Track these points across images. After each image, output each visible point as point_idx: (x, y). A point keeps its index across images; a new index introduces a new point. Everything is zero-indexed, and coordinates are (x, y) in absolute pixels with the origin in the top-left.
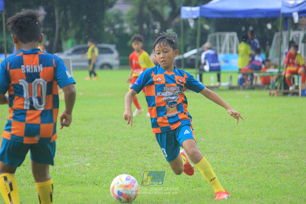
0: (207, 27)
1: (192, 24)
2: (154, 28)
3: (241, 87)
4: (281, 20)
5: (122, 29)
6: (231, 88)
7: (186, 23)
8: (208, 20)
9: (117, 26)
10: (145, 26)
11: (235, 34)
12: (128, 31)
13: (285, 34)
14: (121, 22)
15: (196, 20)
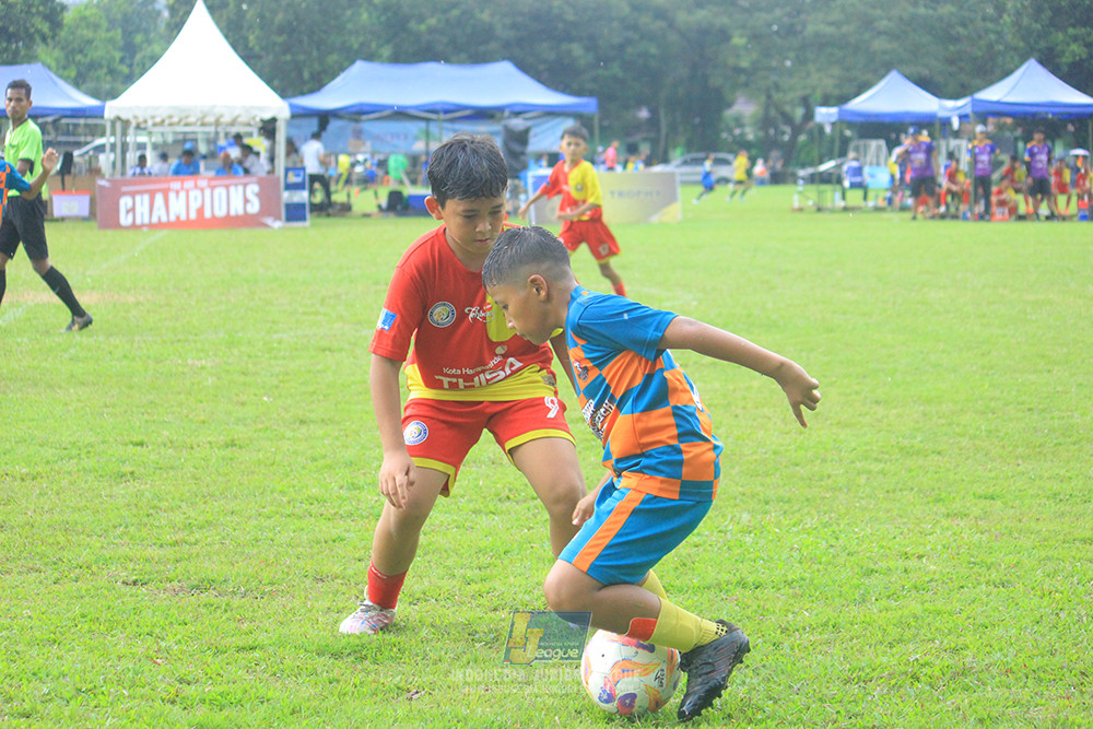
0: (848, 133)
1: (828, 129)
2: (783, 133)
3: (889, 209)
4: (937, 126)
5: (742, 135)
6: (877, 209)
7: (821, 128)
8: (850, 125)
9: (737, 132)
10: (772, 131)
11: (882, 143)
12: (751, 137)
13: (943, 143)
14: (740, 125)
15: (833, 124)
